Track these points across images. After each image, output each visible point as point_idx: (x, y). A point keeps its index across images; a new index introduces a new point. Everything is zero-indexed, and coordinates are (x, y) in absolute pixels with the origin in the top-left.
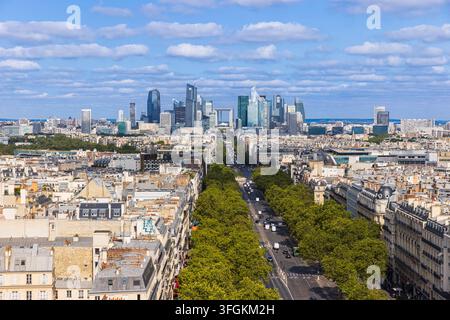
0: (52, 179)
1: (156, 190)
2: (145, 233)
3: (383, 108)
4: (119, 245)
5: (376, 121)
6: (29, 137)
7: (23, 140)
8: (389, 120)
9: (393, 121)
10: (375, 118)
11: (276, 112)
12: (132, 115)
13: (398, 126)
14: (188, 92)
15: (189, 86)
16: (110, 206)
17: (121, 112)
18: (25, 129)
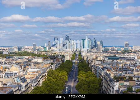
0: (9, 65)
1: (37, 69)
2: (17, 82)
3: (127, 42)
4: (5, 86)
5: (125, 46)
6: (16, 52)
7: (14, 53)
8: (129, 46)
9: (130, 46)
10: (125, 45)
11: (94, 44)
12: (49, 45)
13: (132, 48)
14: (66, 38)
15: (66, 36)
16: (14, 74)
17: (46, 44)
18: (16, 50)
